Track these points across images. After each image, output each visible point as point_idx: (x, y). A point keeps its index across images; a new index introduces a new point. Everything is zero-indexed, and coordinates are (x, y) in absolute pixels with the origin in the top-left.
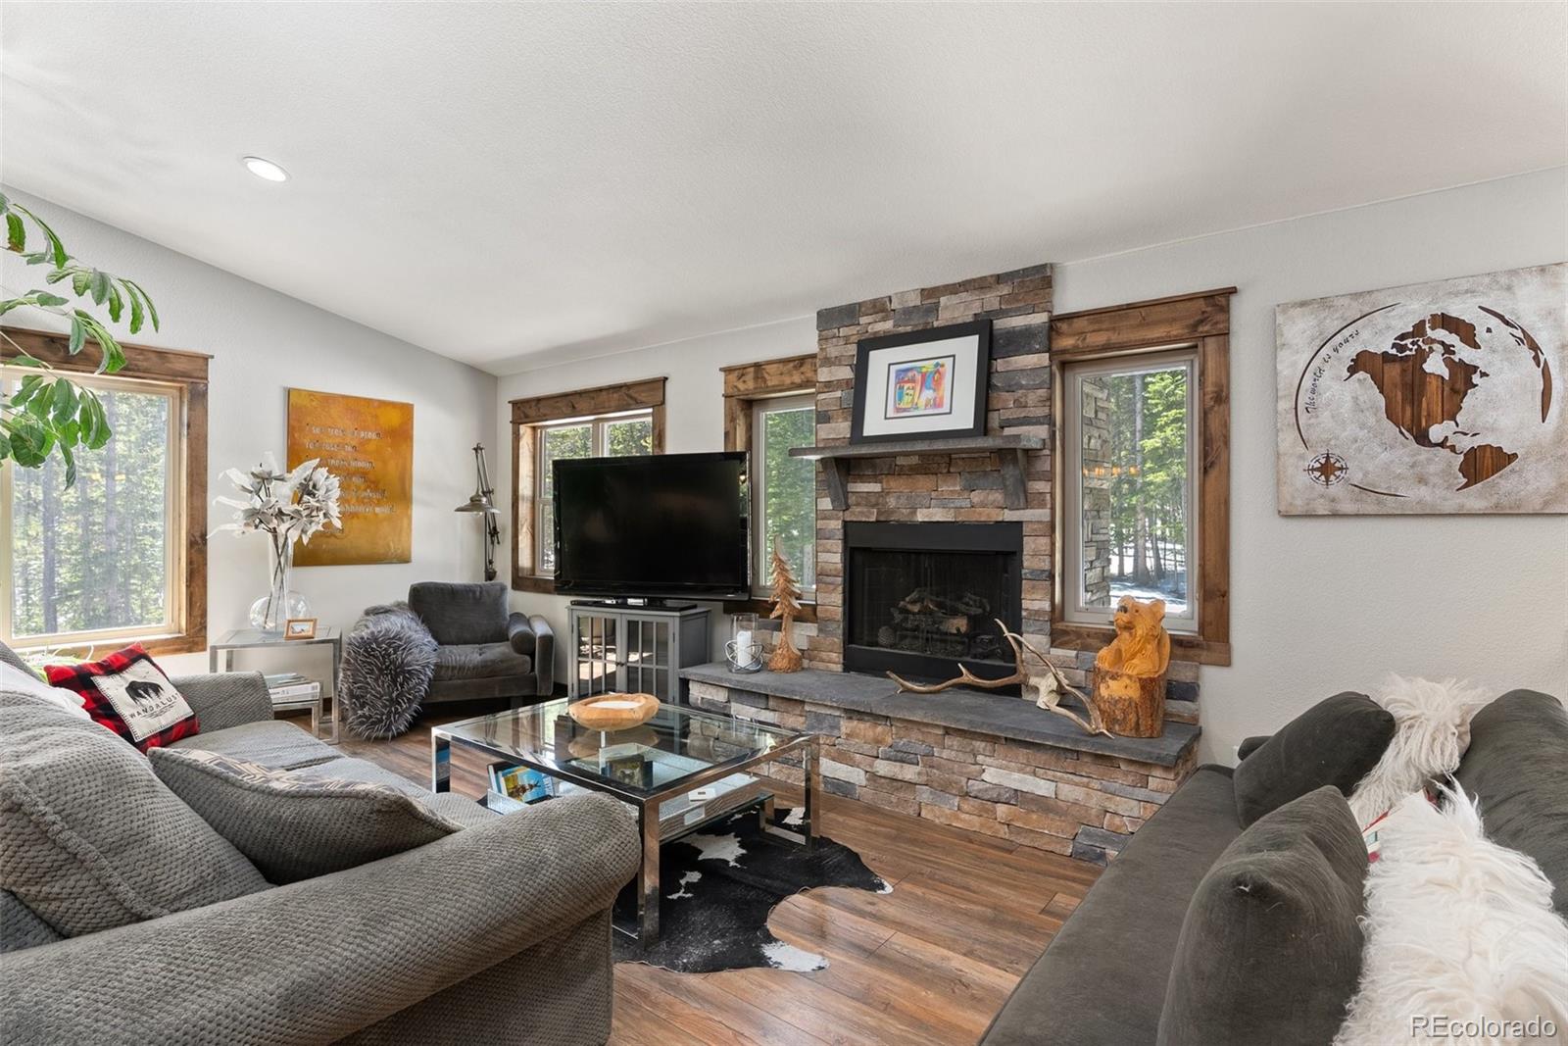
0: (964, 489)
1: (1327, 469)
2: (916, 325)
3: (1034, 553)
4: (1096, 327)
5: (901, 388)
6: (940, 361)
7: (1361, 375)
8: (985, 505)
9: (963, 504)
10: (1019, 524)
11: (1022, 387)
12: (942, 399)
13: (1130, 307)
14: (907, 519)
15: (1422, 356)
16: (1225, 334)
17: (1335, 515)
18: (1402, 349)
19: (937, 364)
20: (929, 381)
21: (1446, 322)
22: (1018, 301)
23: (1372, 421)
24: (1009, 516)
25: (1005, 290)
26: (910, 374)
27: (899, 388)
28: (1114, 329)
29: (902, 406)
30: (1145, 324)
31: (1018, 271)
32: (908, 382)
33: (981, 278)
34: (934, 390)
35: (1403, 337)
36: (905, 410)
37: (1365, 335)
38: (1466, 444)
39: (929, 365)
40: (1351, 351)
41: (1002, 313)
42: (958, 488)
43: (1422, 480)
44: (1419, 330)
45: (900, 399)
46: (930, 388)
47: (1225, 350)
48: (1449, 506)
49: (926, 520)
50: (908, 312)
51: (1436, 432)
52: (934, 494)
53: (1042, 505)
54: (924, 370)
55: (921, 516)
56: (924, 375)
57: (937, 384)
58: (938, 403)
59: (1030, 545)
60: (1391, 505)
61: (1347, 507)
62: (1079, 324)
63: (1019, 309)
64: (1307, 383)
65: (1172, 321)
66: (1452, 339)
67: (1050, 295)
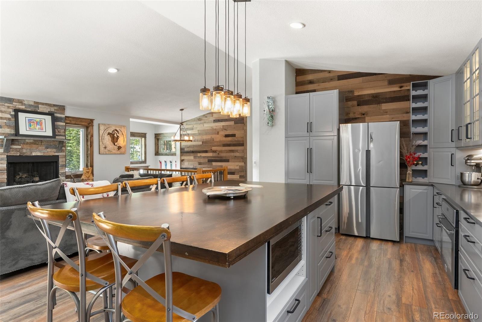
0: (45, 148)
1: (105, 148)
2: (32, 109)
3: (61, 161)
4: (73, 120)
5: (30, 124)
6: (41, 120)
7: (109, 135)
8: (51, 152)
9: (46, 152)
10: (58, 156)
11: (59, 128)
12: (43, 128)
13: (80, 118)
14: (30, 155)
15: (114, 134)
16: (93, 126)
17: (106, 154)
18: (113, 133)
19: (40, 120)
20: (39, 123)
21: (116, 130)
22: (58, 111)
23: (110, 142)
24: (56, 154)
25: (56, 108)
26: (32, 121)
27: (30, 123)
28: (76, 121)
29: (31, 128)
30: (81, 121)
31: (59, 105)
32: (32, 122)
33: (50, 104)
34: (40, 126)
35: (113, 131)
36: (32, 129)
37: (109, 130)
38: (118, 145)
39: (38, 120)
40: (108, 132)
41: (56, 113)
42: (44, 148)
43: (114, 150)
44: (114, 131)
45: (30, 126)
46: (39, 125)
47: (93, 128)
48: (117, 153)
49: (35, 155)
50: (30, 106)
51: (116, 144)
52: (37, 149)
53: (64, 152)
54: (37, 121)
55: (34, 154)
56: (37, 122)
57: (41, 125)
58: (42, 129)
59: (60, 160)
60: (112, 152)
61: (107, 153)
62: (70, 119)
63: (59, 113)
64: (103, 136)
65: (86, 122)
66: (117, 132)
67: (64, 112)
